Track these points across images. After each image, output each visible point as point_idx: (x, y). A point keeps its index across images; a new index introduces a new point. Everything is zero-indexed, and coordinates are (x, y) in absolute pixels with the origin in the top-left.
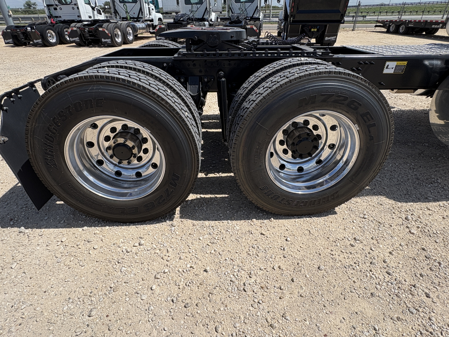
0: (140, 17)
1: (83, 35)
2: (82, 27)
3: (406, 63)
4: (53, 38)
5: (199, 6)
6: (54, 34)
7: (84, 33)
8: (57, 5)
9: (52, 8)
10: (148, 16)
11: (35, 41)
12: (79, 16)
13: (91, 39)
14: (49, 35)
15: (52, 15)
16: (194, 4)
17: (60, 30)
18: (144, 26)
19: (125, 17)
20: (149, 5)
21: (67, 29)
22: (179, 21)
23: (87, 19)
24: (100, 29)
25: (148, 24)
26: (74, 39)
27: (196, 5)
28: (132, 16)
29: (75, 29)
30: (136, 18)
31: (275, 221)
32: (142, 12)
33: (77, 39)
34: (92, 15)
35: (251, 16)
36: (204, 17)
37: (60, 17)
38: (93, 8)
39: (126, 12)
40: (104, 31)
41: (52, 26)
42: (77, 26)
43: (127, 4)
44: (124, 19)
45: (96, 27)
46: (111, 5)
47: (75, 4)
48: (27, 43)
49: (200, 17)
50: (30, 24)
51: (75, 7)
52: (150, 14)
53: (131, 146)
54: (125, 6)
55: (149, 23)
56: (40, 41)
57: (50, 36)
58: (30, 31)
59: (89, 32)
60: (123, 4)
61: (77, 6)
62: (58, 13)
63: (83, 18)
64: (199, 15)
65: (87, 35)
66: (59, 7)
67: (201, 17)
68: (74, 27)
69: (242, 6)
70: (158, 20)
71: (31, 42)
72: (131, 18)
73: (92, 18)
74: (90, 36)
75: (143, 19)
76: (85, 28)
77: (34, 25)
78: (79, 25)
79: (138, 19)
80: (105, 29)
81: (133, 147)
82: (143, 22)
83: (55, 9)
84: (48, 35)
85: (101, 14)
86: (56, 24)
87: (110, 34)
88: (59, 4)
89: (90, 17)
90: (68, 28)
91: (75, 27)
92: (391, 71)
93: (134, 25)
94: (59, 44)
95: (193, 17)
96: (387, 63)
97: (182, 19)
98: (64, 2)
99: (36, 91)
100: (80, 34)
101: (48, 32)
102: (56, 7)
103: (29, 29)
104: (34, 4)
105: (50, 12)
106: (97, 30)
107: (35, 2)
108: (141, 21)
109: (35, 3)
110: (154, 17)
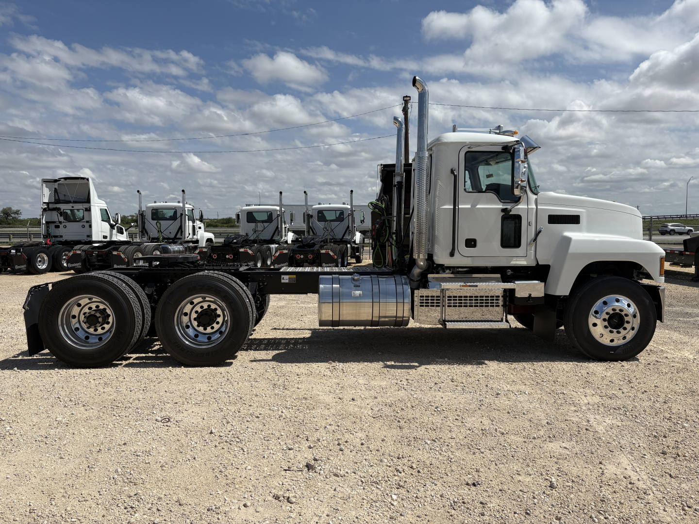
0: (177, 237)
1: (89, 260)
2: (90, 250)
3: (295, 276)
4: (44, 263)
5: (266, 224)
6: (46, 258)
7: (90, 257)
8: (60, 222)
9: (52, 226)
10: (191, 236)
11: (17, 267)
12: (90, 236)
13: (98, 265)
14: (39, 259)
15: (49, 234)
16: (259, 221)
17: (56, 253)
18: (181, 249)
19: (156, 237)
20: (194, 222)
21: (67, 253)
22: (231, 243)
23: (100, 240)
24: (115, 253)
25: (189, 247)
26: (73, 265)
27: (261, 224)
28: (165, 236)
29: (79, 252)
30: (171, 239)
31: (184, 368)
32: (182, 232)
33: (78, 265)
34: (108, 234)
35: (341, 237)
36: (274, 238)
37: (61, 236)
38: (112, 227)
39: (158, 231)
40: (119, 256)
41: (46, 249)
42: (82, 248)
43: (161, 222)
44: (153, 240)
45: (109, 251)
46: (140, 222)
47: (87, 222)
48: (3, 270)
49: (268, 237)
50: (16, 245)
51: (87, 225)
52: (194, 234)
53: (98, 316)
54: (158, 224)
55: (191, 244)
56: (23, 267)
57: (40, 261)
58: (15, 254)
59: (98, 256)
60: (156, 221)
61: (90, 224)
62: (61, 231)
63: (94, 239)
64: (267, 236)
65: (94, 260)
66: (63, 224)
67: (270, 238)
68: (78, 250)
69: (326, 225)
70: (206, 242)
71: (9, 269)
72: (164, 238)
73: (108, 239)
74: (99, 261)
75: (183, 240)
76: (93, 251)
77: (22, 246)
78: (86, 247)
79: (174, 241)
80: (121, 253)
81: (100, 317)
82: (181, 244)
83: (57, 227)
84: (37, 259)
85: (122, 233)
86: (53, 245)
87: (127, 259)
88: (65, 221)
89: (105, 237)
90: (70, 251)
91: (80, 250)
92: (287, 281)
93: (166, 248)
94: (50, 271)
95: (256, 239)
96: (282, 276)
97: (235, 241)
98: (72, 218)
99: (48, 288)
100: (85, 259)
101: (39, 256)
102: (59, 224)
103: (13, 251)
104: (17, 212)
105: (48, 230)
106: (110, 254)
107: (19, 209)
108: (179, 242)
109: (19, 211)
110: (200, 237)
